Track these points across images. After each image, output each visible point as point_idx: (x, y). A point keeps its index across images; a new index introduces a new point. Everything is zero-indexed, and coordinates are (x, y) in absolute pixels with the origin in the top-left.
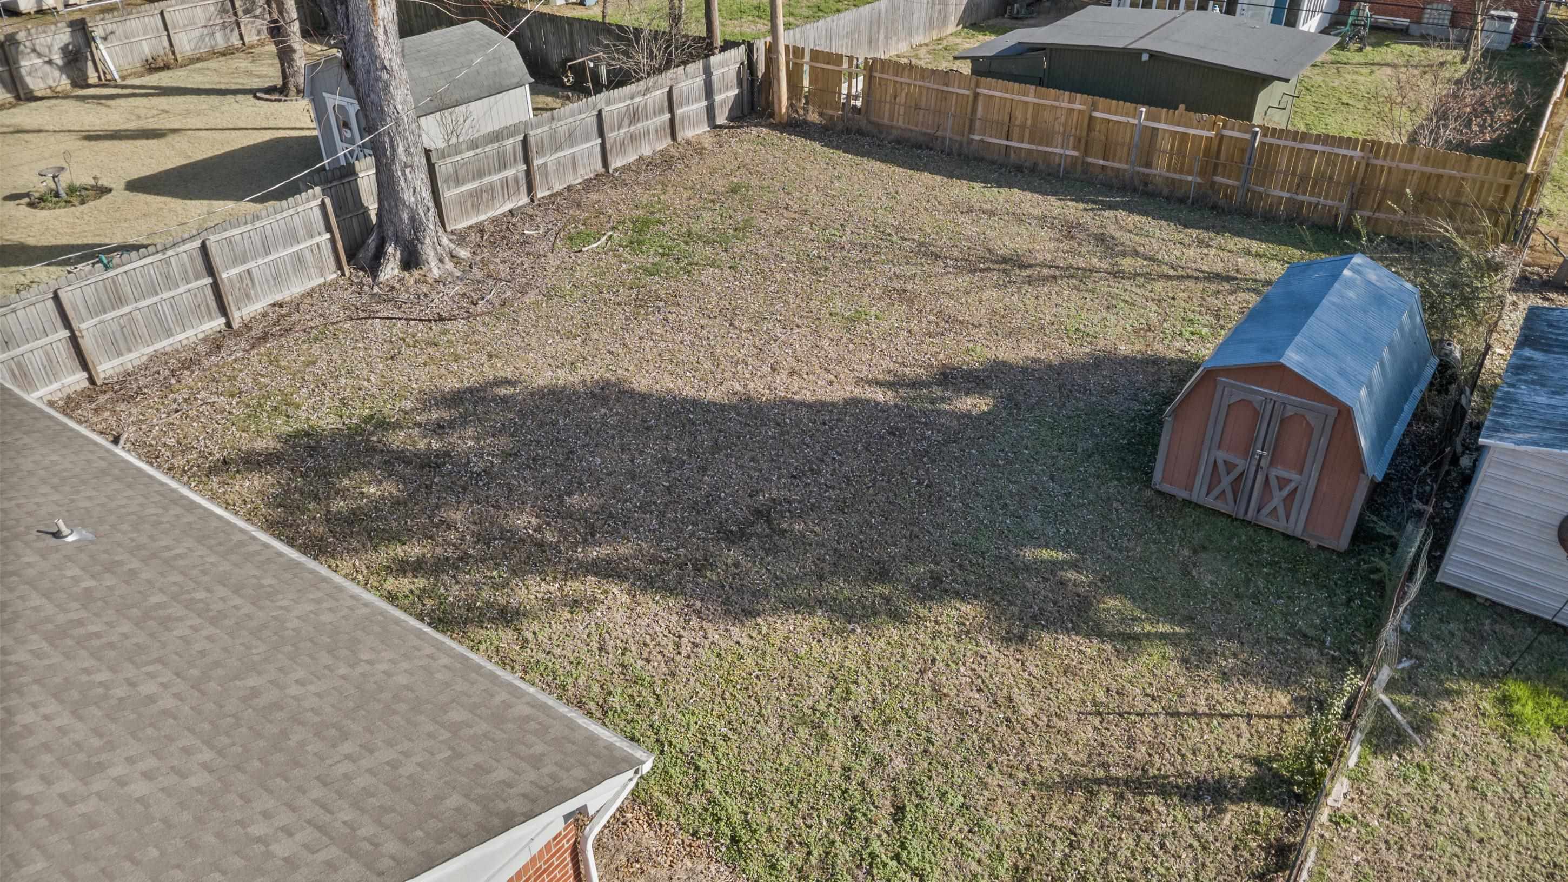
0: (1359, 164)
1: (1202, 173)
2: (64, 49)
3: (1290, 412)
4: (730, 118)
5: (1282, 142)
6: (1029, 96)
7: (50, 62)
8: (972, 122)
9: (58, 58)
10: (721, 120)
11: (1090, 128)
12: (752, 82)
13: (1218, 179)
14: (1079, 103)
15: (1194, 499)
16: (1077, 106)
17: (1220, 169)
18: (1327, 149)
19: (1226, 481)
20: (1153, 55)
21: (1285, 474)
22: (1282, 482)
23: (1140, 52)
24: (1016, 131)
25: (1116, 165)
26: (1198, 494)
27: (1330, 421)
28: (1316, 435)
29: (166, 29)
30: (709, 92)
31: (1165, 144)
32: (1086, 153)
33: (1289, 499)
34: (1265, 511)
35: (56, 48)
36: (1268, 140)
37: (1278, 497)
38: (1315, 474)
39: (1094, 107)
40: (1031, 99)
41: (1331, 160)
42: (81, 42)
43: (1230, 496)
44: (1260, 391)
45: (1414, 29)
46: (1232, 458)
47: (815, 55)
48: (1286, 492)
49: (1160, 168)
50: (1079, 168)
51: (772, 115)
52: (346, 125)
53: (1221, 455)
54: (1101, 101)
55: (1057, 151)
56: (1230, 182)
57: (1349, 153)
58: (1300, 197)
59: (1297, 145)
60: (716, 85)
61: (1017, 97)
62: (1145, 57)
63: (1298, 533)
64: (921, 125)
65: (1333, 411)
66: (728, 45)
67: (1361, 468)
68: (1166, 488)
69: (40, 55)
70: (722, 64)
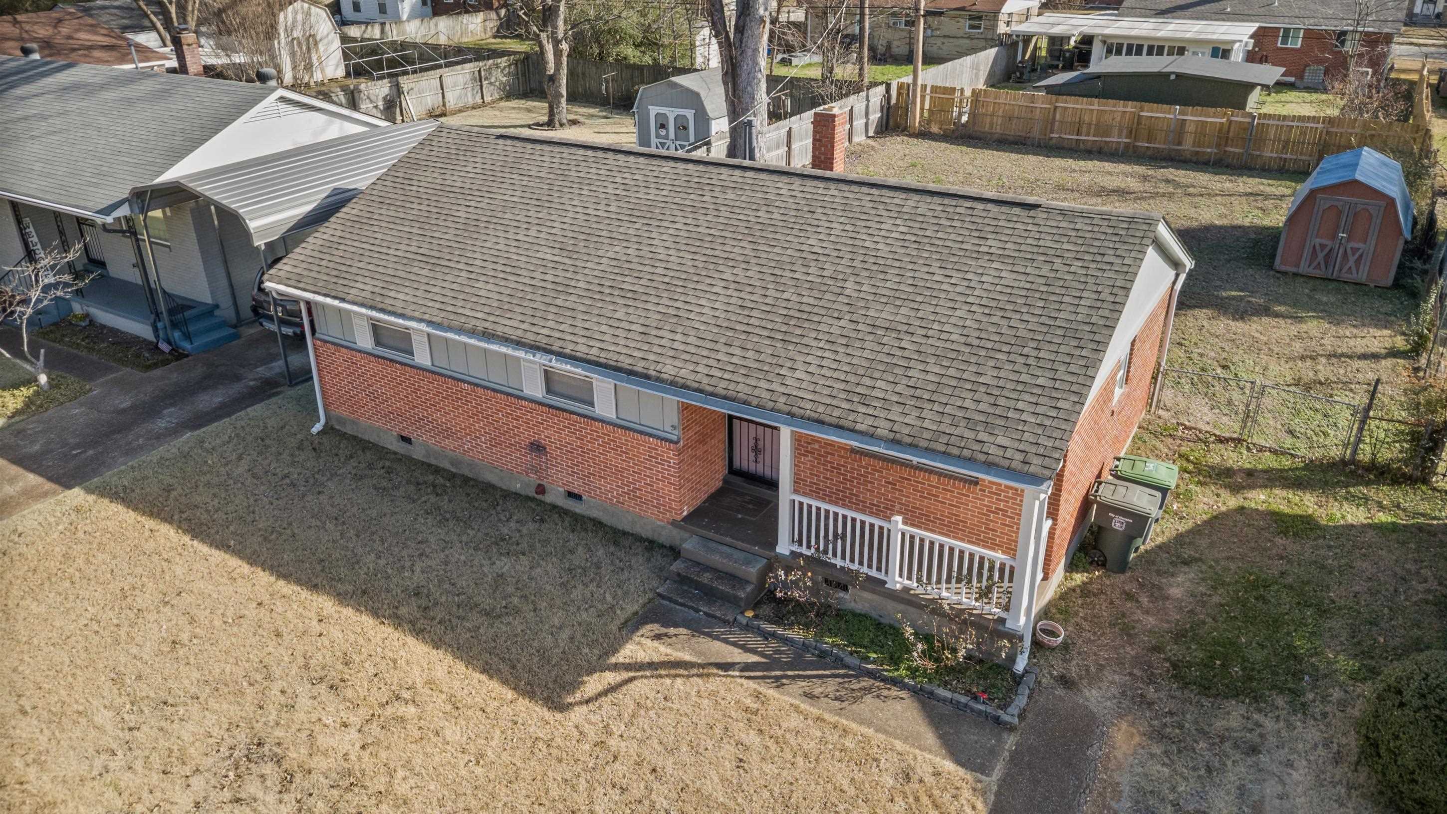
0: (1321, 132)
1: (1218, 145)
2: (385, 98)
3: (1359, 208)
4: (876, 132)
5: (1271, 122)
6: (1096, 105)
7: (376, 107)
8: (1053, 124)
9: (381, 104)
10: (871, 133)
11: (1139, 123)
12: (888, 109)
13: (1229, 149)
14: (1130, 107)
15: (1300, 271)
16: (1129, 109)
17: (1230, 142)
18: (1300, 124)
19: (1321, 256)
20: (1178, 75)
21: (1355, 245)
22: (1354, 250)
23: (1168, 74)
24: (1084, 129)
25: (1157, 146)
26: (1303, 268)
27: (1382, 209)
28: (1374, 219)
29: (442, 89)
30: (867, 115)
31: (1191, 128)
32: (1136, 139)
33: (1358, 261)
34: (1344, 270)
35: (380, 98)
36: (1262, 121)
37: (1352, 259)
38: (1373, 242)
39: (1142, 110)
40: (1096, 107)
41: (1303, 132)
42: (395, 94)
43: (1323, 266)
44: (1343, 199)
45: (1298, 83)
46: (1324, 242)
47: (935, 89)
48: (1357, 256)
49: (1188, 145)
50: (1131, 150)
51: (905, 129)
52: (663, 126)
53: (1318, 241)
54: (1146, 105)
55: (1115, 140)
56: (1237, 150)
57: (1315, 125)
58: (1284, 156)
59: (1280, 123)
60: (870, 110)
61: (1084, 107)
62: (1173, 77)
63: (1363, 281)
64: (1014, 130)
65: (1383, 204)
66: (874, 84)
67: (1400, 232)
68: (1284, 268)
69: (371, 101)
70: (875, 95)
